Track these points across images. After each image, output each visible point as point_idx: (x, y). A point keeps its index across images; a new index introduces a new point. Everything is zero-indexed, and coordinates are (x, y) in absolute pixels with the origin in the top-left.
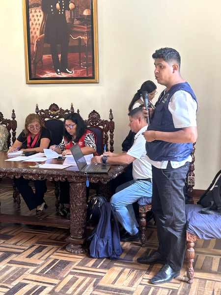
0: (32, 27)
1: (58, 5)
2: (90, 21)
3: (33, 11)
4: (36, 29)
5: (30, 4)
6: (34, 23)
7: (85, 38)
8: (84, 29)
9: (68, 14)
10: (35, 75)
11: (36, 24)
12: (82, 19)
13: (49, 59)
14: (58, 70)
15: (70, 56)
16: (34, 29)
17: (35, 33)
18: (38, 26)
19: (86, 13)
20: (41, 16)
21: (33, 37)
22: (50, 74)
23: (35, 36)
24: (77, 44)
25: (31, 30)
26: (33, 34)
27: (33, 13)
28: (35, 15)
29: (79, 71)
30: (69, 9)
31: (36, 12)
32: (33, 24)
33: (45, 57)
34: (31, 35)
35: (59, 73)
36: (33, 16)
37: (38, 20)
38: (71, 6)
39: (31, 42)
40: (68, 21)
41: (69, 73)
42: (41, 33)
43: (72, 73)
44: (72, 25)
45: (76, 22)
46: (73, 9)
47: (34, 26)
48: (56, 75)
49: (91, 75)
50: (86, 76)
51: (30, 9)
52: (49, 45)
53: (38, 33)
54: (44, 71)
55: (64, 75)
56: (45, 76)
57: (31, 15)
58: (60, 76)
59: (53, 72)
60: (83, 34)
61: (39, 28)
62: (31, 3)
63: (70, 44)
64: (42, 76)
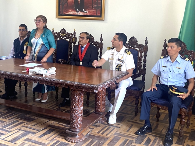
10: (62, 12)
13: (72, 2)
14: (78, 10)
22: (72, 12)
29: (91, 11)
35: (78, 12)
41: (85, 12)
43: (86, 12)
48: (75, 13)
49: (99, 15)
50: (96, 15)
54: (69, 10)
55: (81, 13)
56: (69, 13)
58: (78, 14)
59: (74, 11)
64: (67, 14)
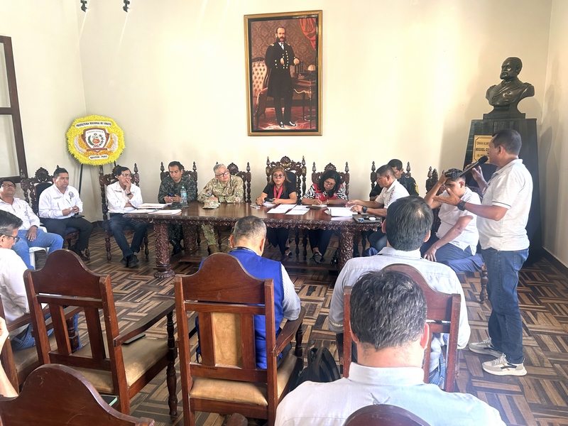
0: (255, 81)
1: (282, 60)
2: (315, 77)
3: (256, 64)
4: (259, 83)
5: (253, 58)
6: (258, 77)
7: (309, 92)
8: (309, 83)
9: (292, 70)
10: (257, 127)
11: (259, 78)
12: (307, 74)
13: (273, 112)
14: (282, 123)
15: (294, 109)
16: (257, 82)
17: (258, 86)
18: (261, 79)
19: (311, 68)
20: (264, 70)
21: (256, 90)
22: (272, 127)
23: (258, 90)
24: (300, 98)
25: (253, 84)
26: (256, 87)
27: (256, 67)
28: (258, 68)
29: (302, 124)
30: (293, 64)
31: (259, 66)
32: (256, 78)
33: (268, 110)
34: (254, 89)
35: (282, 126)
36: (256, 70)
37: (262, 74)
38: (296, 61)
39: (254, 95)
40: (292, 76)
41: (292, 126)
42: (264, 87)
43: (295, 126)
44: (296, 79)
45: (301, 77)
46: (298, 65)
47: (257, 79)
48: (278, 127)
49: (314, 128)
50: (309, 129)
51: (253, 63)
52: (273, 98)
53: (261, 86)
54: (267, 124)
56: (267, 128)
57: (254, 69)
59: (275, 125)
60: (307, 88)
61: (263, 82)
62: (254, 56)
63: (293, 98)
64: (264, 129)
